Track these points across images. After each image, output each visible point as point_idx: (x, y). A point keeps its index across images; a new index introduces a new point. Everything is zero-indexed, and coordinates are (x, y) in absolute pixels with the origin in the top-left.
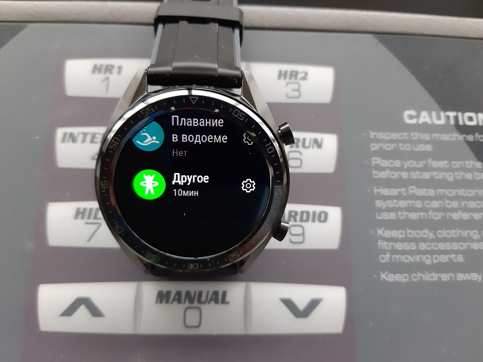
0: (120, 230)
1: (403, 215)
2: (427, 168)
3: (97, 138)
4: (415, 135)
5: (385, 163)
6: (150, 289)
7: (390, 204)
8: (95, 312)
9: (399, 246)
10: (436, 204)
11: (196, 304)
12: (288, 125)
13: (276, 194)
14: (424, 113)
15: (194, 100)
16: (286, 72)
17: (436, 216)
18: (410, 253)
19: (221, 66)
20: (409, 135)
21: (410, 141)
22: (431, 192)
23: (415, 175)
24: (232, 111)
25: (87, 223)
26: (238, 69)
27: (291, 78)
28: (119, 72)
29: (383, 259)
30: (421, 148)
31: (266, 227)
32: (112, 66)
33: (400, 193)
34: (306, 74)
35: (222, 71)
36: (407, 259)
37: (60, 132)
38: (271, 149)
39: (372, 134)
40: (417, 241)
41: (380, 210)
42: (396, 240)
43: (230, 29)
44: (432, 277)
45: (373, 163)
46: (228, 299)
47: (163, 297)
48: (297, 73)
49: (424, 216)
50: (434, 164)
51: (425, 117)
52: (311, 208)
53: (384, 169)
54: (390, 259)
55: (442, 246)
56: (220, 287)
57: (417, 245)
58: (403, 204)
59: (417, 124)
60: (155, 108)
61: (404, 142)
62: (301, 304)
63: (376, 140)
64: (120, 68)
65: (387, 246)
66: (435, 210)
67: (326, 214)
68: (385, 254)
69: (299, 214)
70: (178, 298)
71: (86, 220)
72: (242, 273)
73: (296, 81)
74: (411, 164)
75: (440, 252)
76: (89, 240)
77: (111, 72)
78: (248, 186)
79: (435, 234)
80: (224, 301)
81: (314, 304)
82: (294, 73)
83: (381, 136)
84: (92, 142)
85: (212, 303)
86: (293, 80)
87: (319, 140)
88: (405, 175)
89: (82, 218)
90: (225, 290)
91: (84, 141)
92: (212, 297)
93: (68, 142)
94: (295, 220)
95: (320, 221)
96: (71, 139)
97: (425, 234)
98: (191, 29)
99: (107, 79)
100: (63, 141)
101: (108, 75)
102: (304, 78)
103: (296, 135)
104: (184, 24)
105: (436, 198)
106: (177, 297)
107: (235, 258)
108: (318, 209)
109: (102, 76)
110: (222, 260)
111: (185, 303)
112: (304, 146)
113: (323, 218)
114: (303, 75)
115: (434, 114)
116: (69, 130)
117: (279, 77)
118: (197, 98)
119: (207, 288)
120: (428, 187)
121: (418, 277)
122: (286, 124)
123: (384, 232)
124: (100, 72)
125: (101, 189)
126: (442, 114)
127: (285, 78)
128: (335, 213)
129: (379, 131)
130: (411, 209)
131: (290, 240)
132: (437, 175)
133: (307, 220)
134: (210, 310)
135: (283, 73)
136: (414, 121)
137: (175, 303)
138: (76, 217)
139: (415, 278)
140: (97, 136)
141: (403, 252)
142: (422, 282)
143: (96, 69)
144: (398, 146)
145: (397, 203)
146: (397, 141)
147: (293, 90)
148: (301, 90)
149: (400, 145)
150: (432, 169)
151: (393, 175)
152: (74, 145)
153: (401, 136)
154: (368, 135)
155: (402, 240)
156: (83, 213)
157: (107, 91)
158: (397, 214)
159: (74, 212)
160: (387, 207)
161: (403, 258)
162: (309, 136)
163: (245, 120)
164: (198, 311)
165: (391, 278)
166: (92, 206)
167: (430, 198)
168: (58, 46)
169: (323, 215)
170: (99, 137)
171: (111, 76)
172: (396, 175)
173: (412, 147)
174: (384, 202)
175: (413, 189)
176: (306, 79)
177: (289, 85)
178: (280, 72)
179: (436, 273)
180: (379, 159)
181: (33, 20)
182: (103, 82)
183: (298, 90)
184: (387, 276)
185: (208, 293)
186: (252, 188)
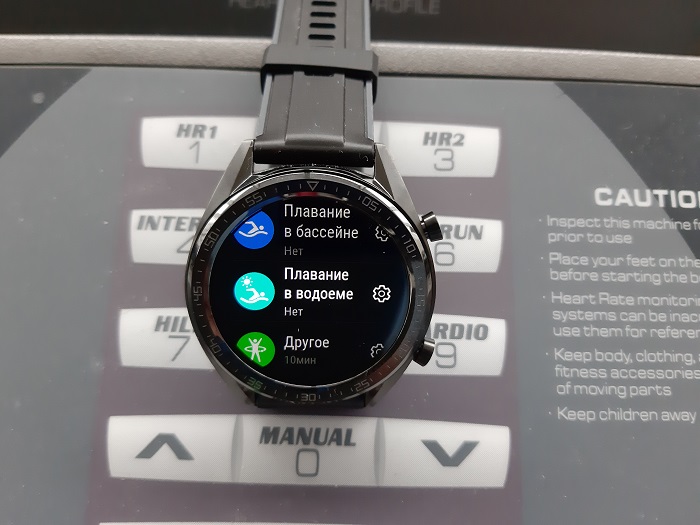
0: (216, 349)
1: (590, 331)
2: (624, 268)
3: (183, 224)
4: (610, 222)
5: (567, 260)
6: (253, 425)
7: (573, 315)
8: (181, 453)
9: (583, 373)
10: (635, 317)
11: (312, 445)
12: (433, 216)
13: (418, 305)
14: (623, 192)
15: (313, 185)
16: (435, 134)
17: (635, 333)
18: (599, 382)
19: (348, 138)
20: (602, 222)
21: (602, 231)
22: (630, 301)
23: (608, 277)
24: (362, 199)
25: (170, 337)
26: (370, 142)
27: (441, 143)
28: (213, 135)
29: (561, 390)
30: (617, 239)
31: (405, 348)
32: (204, 127)
33: (586, 301)
34: (462, 137)
35: (349, 145)
36: (593, 390)
37: (136, 215)
38: (411, 248)
39: (550, 221)
40: (608, 366)
41: (559, 324)
42: (579, 365)
43: (361, 83)
44: (628, 416)
45: (551, 259)
46: (353, 440)
47: (269, 436)
48: (450, 135)
49: (619, 332)
50: (635, 262)
51: (623, 197)
52: (465, 320)
53: (565, 268)
54: (571, 390)
55: (642, 374)
56: (343, 423)
57: (609, 373)
58: (590, 316)
59: (612, 207)
60: (263, 196)
61: (594, 231)
62: (451, 448)
63: (556, 229)
64: (214, 129)
65: (568, 372)
66: (634, 325)
67: (486, 328)
68: (564, 384)
69: (449, 328)
70: (289, 438)
71: (169, 333)
72: (372, 405)
73: (448, 147)
74: (603, 261)
75: (639, 382)
76: (173, 359)
77: (202, 136)
78: (382, 294)
79: (633, 357)
80: (348, 443)
81: (467, 448)
82: (446, 136)
83: (563, 222)
84: (178, 228)
85: (334, 444)
86: (444, 146)
87: (478, 228)
88: (594, 277)
89: (165, 330)
90: (350, 427)
91: (166, 228)
92: (333, 435)
93: (146, 229)
94: (444, 337)
95: (477, 338)
96: (149, 227)
97: (619, 357)
98: (308, 84)
99: (197, 143)
100: (140, 227)
101: (198, 139)
102: (459, 143)
104: (299, 75)
105: (636, 309)
106: (287, 436)
107: (363, 388)
108: (475, 321)
109: (190, 140)
110: (346, 389)
111: (297, 443)
112: (457, 236)
113: (481, 334)
114: (458, 138)
115: (636, 192)
116: (147, 213)
117: (425, 143)
118: (317, 183)
119: (327, 424)
120: (626, 295)
121: (607, 414)
122: (431, 213)
123: (563, 354)
124: (187, 135)
125: (194, 297)
126: (648, 192)
127: (433, 143)
128: (497, 328)
129: (559, 217)
130: (600, 323)
131: (437, 362)
132: (638, 277)
133: (460, 337)
134: (330, 453)
135: (431, 135)
136: (609, 202)
137: (285, 443)
138: (157, 329)
139: (604, 416)
140: (184, 221)
141: (588, 382)
142: (613, 423)
143: (182, 131)
144: (586, 237)
145: (582, 315)
146: (584, 230)
147: (444, 159)
148: (455, 159)
149: (589, 235)
150: (632, 269)
151: (578, 276)
152: (154, 232)
153: (590, 223)
154: (545, 221)
155: (588, 366)
156: (166, 324)
157: (197, 161)
158: (582, 330)
159: (153, 322)
160: (568, 320)
161: (589, 390)
162: (464, 223)
163: (377, 210)
164: (314, 455)
165: (572, 416)
166: (177, 315)
167: (628, 309)
168: (132, 99)
169: (481, 329)
170: (187, 222)
171: (201, 140)
172: (582, 276)
173: (605, 239)
174: (565, 314)
175: (605, 296)
176: (462, 144)
177: (439, 153)
178: (427, 134)
179: (633, 410)
180: (559, 255)
181: (97, 62)
182: (191, 148)
183: (451, 159)
184: (566, 413)
185: (327, 431)
186: (386, 296)
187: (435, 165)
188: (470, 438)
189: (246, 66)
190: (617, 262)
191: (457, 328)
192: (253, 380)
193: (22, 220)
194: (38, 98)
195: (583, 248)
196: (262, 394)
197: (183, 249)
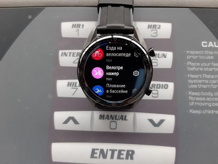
0: (87, 90)
1: (200, 86)
2: (211, 66)
3: (75, 54)
4: (207, 52)
5: (193, 64)
6: (97, 114)
7: (195, 81)
8: (76, 122)
9: (198, 99)
10: (214, 82)
11: (114, 120)
13: (147, 77)
14: (211, 43)
15: (115, 39)
16: (151, 25)
17: (214, 87)
18: (203, 102)
19: (126, 25)
20: (204, 52)
21: (204, 55)
22: (213, 77)
23: (206, 69)
24: (130, 44)
25: (72, 88)
26: (132, 26)
27: (153, 28)
28: (83, 27)
29: (191, 104)
30: (209, 57)
31: (143, 90)
32: (80, 25)
33: (199, 77)
34: (160, 26)
35: (126, 27)
36: (201, 104)
37: (60, 52)
38: (146, 59)
39: (188, 52)
40: (206, 97)
41: (190, 84)
42: (197, 96)
43: (129, 9)
44: (212, 112)
45: (188, 64)
46: (126, 119)
47: (102, 117)
48: (156, 26)
49: (209, 86)
50: (214, 64)
51: (211, 44)
52: (161, 83)
53: (192, 67)
54: (194, 104)
55: (216, 99)
56: (124, 114)
57: (206, 99)
58: (200, 81)
59: (207, 47)
60: (100, 43)
61: (202, 55)
62: (157, 122)
63: (189, 54)
64: (83, 25)
65: (193, 99)
66: (214, 84)
67: (167, 85)
68: (192, 102)
71: (72, 87)
72: (132, 108)
73: (155, 29)
74: (204, 64)
75: (215, 102)
76: (73, 95)
77: (79, 27)
78: (136, 73)
79: (213, 94)
80: (125, 119)
81: (162, 121)
82: (155, 26)
83: (192, 52)
84: (73, 56)
85: (121, 120)
86: (154, 29)
87: (165, 54)
88: (201, 69)
89: (70, 86)
90: (126, 115)
91: (70, 56)
92: (121, 117)
94: (154, 88)
95: (165, 88)
96: (65, 55)
97: (209, 94)
98: (113, 9)
99: (78, 30)
100: (62, 56)
101: (78, 28)
102: (159, 28)
103: (155, 52)
104: (110, 7)
105: (215, 79)
106: (107, 117)
107: (130, 102)
108: (164, 83)
109: (76, 29)
110: (125, 102)
111: (110, 119)
112: (158, 57)
113: (166, 87)
114: (159, 26)
115: (215, 43)
116: (64, 51)
117: (148, 28)
118: (117, 39)
119: (119, 114)
120: (211, 75)
121: (205, 112)
122: (152, 48)
123: (191, 93)
124: (75, 27)
125: (80, 75)
127: (151, 28)
128: (171, 85)
129: (190, 51)
130: (203, 84)
131: (152, 96)
132: (215, 69)
133: (159, 88)
134: (120, 122)
135: (150, 26)
136: (206, 46)
137: (107, 119)
138: (68, 86)
139: (204, 112)
140: (75, 53)
141: (199, 102)
142: (207, 114)
143: (74, 26)
144: (199, 57)
145: (198, 81)
146: (198, 55)
147: (154, 33)
148: (158, 33)
149: (200, 56)
150: (213, 67)
151: (196, 69)
152: (66, 57)
153: (200, 53)
154: (186, 52)
155: (200, 97)
156: (71, 84)
157: (78, 35)
158: (198, 86)
159: (67, 84)
160: (193, 83)
161: (199, 104)
162: (161, 53)
163: (135, 47)
164: (115, 123)
165: (194, 112)
166: (74, 82)
167: (212, 79)
168: (58, 17)
170: (76, 54)
171: (79, 29)
172: (198, 69)
173: (205, 57)
174: (192, 81)
175: (205, 75)
176: (160, 28)
177: (152, 31)
178: (149, 25)
179: (213, 110)
180: (190, 63)
181: (47, 6)
182: (76, 31)
183: (156, 33)
184: (192, 111)
185: (119, 116)
186: (137, 74)
187: (151, 35)
188: (163, 118)
189: (92, 5)
190: (209, 64)
191: (159, 85)
192: (97, 100)
194: (30, 17)
195: (198, 60)
196: (100, 104)
197: (75, 62)
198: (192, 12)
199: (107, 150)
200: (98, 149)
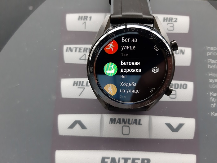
3: (81, 50)
5: (214, 62)
6: (107, 117)
7: (216, 81)
8: (83, 127)
11: (127, 124)
12: (175, 41)
13: (169, 74)
15: (133, 30)
16: (167, 18)
19: (144, 14)
24: (150, 35)
25: (78, 88)
26: (152, 15)
27: (169, 21)
28: (90, 19)
29: (212, 106)
32: (87, 17)
34: (177, 19)
37: (65, 47)
39: (208, 48)
41: (211, 84)
45: (208, 61)
46: (141, 123)
47: (112, 121)
48: (172, 19)
52: (179, 82)
53: (213, 64)
56: (138, 117)
60: (115, 34)
62: (175, 126)
63: (210, 51)
64: (91, 18)
65: (215, 100)
67: (186, 85)
68: (213, 104)
69: (174, 85)
72: (148, 110)
73: (172, 23)
76: (79, 95)
77: (86, 20)
78: (155, 70)
80: (140, 124)
81: (181, 126)
82: (171, 19)
83: (212, 49)
84: (79, 51)
85: (134, 124)
86: (170, 22)
87: (183, 50)
89: (77, 85)
90: (140, 118)
91: (76, 51)
92: (134, 121)
93: (69, 51)
95: (184, 88)
96: (70, 51)
99: (85, 22)
100: (67, 51)
101: (85, 21)
102: (176, 21)
106: (119, 121)
107: (148, 103)
108: (183, 82)
109: (83, 21)
110: (142, 104)
111: (122, 124)
113: (185, 87)
114: (175, 20)
116: (69, 46)
117: (164, 21)
118: (135, 29)
119: (132, 117)
123: (213, 94)
124: (81, 19)
125: (90, 71)
127: (167, 21)
128: (190, 85)
129: (210, 47)
131: (170, 97)
133: (177, 88)
134: (133, 127)
137: (118, 123)
138: (74, 85)
140: (81, 49)
143: (80, 18)
147: (171, 27)
148: (174, 27)
152: (71, 53)
154: (206, 48)
156: (77, 83)
157: (85, 28)
159: (72, 83)
160: (214, 82)
164: (128, 128)
165: (216, 115)
166: (80, 81)
168: (62, 8)
169: (185, 85)
170: (83, 49)
171: (86, 21)
174: (213, 80)
176: (176, 22)
177: (169, 24)
178: (164, 18)
180: (211, 60)
182: (83, 24)
183: (173, 27)
184: (214, 114)
185: (132, 119)
186: (157, 71)
187: (167, 29)
188: (182, 122)
193: (27, 49)
194: (31, 8)
197: (81, 58)
198: (211, 4)
199: (119, 159)
200: (108, 158)
